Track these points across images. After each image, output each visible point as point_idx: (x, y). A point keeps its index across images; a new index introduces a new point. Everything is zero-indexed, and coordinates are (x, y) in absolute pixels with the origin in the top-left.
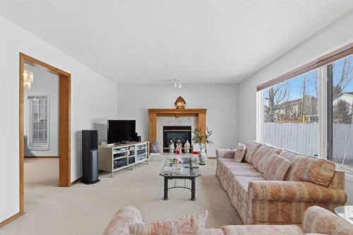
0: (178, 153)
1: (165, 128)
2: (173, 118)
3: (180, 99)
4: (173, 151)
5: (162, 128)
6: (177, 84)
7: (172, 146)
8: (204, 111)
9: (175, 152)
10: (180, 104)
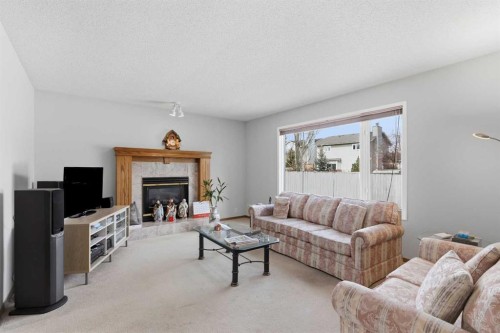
0: (171, 220)
1: (145, 180)
2: (160, 164)
3: (173, 135)
4: (161, 217)
5: (140, 181)
6: (177, 111)
7: (160, 211)
8: (207, 155)
9: (164, 219)
10: (171, 142)
